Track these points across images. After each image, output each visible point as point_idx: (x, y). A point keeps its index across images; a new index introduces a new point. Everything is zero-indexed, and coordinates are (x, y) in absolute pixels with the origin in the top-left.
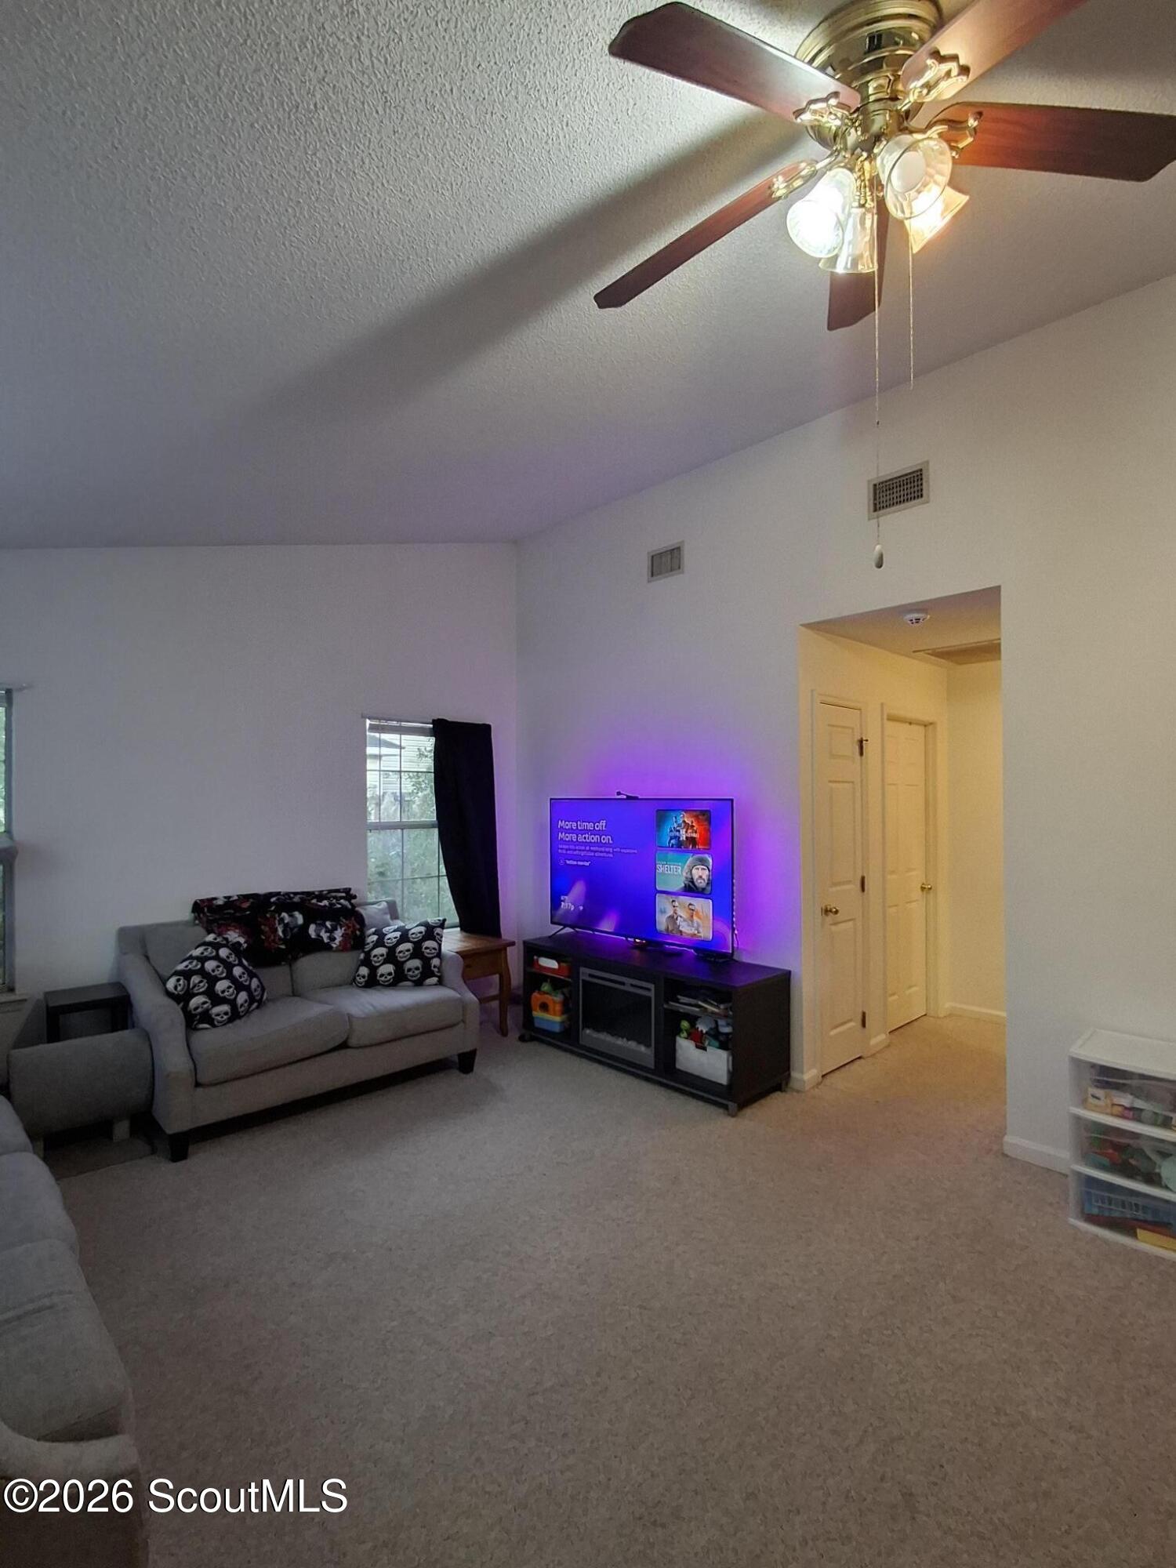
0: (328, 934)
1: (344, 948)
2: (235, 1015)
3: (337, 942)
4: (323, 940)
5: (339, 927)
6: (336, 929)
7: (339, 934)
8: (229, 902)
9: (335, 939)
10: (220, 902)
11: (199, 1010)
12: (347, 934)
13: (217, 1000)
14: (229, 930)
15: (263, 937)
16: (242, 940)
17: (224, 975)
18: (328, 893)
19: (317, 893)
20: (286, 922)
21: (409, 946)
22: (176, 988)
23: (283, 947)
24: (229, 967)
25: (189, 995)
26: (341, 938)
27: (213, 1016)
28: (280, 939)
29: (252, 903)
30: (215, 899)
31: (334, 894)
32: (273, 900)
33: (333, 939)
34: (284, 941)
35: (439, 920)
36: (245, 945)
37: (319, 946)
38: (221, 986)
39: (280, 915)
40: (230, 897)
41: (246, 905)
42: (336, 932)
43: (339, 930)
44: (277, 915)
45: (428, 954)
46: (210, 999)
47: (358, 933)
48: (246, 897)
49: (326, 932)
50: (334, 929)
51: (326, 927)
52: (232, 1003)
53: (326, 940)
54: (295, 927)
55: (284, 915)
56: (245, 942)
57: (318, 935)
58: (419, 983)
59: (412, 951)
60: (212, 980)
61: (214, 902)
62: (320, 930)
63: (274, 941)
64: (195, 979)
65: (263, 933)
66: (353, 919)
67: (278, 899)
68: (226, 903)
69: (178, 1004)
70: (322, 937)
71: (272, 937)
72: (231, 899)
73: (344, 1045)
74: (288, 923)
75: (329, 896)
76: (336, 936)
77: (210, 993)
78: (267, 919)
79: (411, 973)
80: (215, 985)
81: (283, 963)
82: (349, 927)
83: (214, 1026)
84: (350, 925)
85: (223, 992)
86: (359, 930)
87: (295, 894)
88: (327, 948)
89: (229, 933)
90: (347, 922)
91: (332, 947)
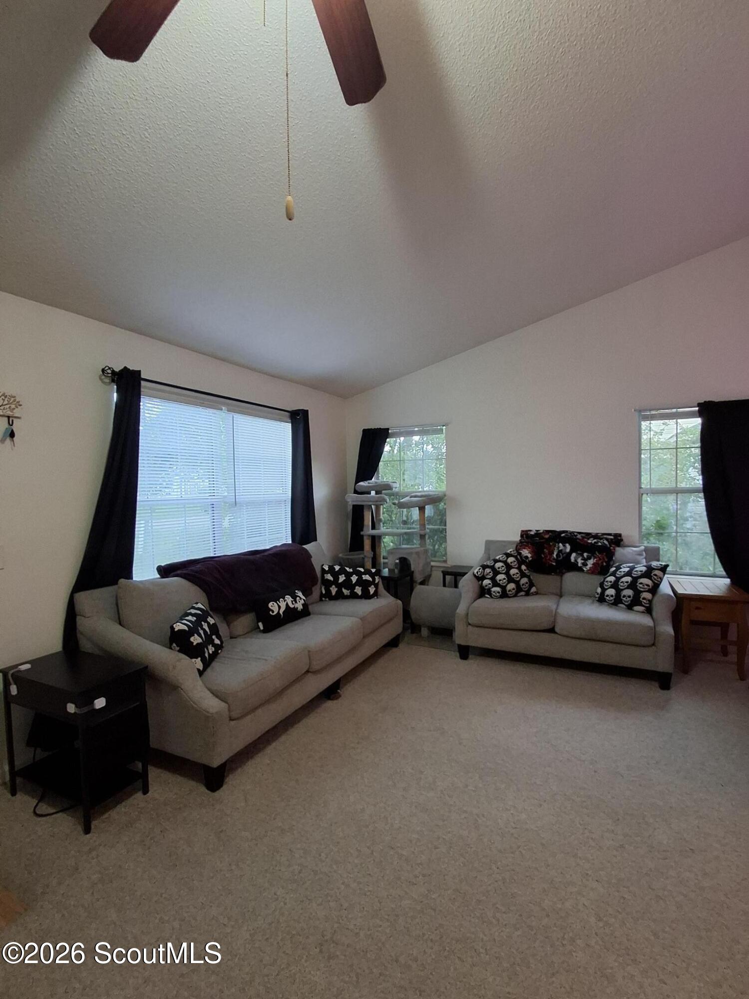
0: (583, 561)
1: (592, 571)
2: (504, 595)
3: (588, 567)
4: (577, 565)
5: (593, 557)
6: (590, 559)
7: (590, 563)
8: (538, 534)
9: (587, 565)
10: (532, 533)
11: (487, 587)
12: (598, 564)
13: (495, 584)
14: (525, 549)
15: (543, 556)
16: (529, 555)
17: (504, 572)
18: (602, 535)
19: (593, 534)
20: (560, 549)
21: (629, 579)
22: (477, 573)
23: (554, 564)
24: (509, 567)
25: (483, 578)
26: (591, 566)
27: (492, 592)
28: (554, 559)
29: (550, 536)
30: (530, 531)
31: (605, 536)
32: (563, 535)
33: (585, 565)
34: (556, 560)
35: (661, 565)
36: (530, 559)
37: (574, 568)
38: (500, 577)
39: (559, 544)
40: (538, 531)
41: (547, 536)
42: (589, 561)
43: (592, 560)
44: (557, 544)
45: (641, 588)
46: (492, 583)
47: (605, 564)
48: (548, 532)
49: (582, 560)
50: (589, 558)
51: (583, 556)
52: (504, 588)
53: (580, 565)
54: (565, 553)
55: (561, 544)
56: (531, 557)
57: (576, 560)
58: (630, 607)
59: (629, 583)
60: (496, 572)
61: (529, 532)
62: (578, 557)
63: (549, 559)
64: (488, 570)
65: (544, 553)
66: (605, 554)
67: (566, 535)
68: (535, 534)
69: (479, 581)
70: (578, 563)
71: (549, 557)
72: (539, 532)
73: (552, 630)
74: (561, 550)
75: (601, 537)
76: (588, 563)
77: (493, 579)
78: (550, 546)
79: (624, 599)
80: (497, 576)
81: (553, 574)
82: (600, 559)
83: (492, 597)
84: (601, 558)
85: (500, 580)
86: (606, 562)
87: (580, 533)
88: (580, 570)
89: (524, 550)
90: (600, 556)
91: (584, 570)
